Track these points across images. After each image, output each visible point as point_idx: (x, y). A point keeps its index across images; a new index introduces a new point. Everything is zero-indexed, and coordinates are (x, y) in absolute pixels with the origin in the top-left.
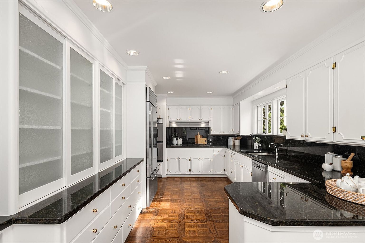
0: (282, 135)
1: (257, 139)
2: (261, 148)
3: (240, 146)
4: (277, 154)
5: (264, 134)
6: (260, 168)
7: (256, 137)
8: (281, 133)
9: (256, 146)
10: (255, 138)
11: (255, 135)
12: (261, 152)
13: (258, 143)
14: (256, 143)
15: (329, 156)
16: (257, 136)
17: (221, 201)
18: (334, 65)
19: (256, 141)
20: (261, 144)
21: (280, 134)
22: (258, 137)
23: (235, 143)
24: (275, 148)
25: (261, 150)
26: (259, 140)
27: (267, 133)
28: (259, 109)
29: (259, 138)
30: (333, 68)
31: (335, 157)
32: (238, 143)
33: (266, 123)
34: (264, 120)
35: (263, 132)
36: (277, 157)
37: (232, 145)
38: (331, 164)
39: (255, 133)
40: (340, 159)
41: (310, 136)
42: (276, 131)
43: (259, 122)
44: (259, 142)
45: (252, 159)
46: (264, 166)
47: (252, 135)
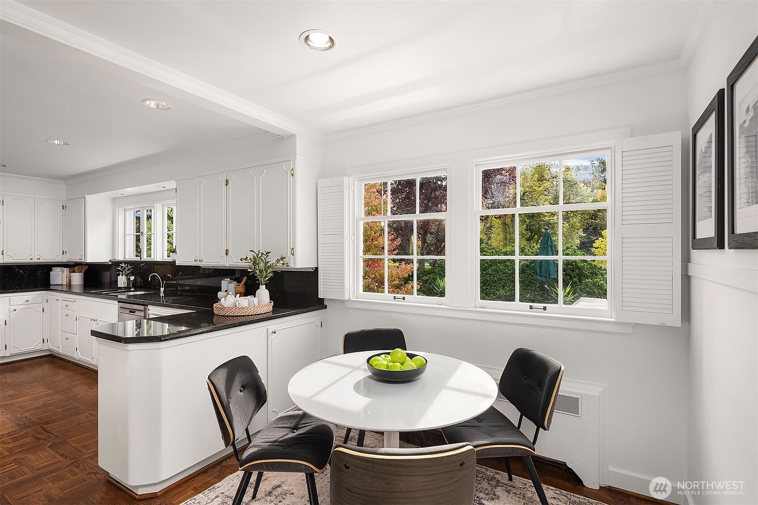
0: (170, 259)
1: (125, 269)
2: (133, 284)
3: (84, 285)
4: (162, 289)
5: (138, 259)
6: (134, 313)
7: (123, 265)
8: (168, 257)
9: (122, 281)
10: (122, 267)
11: (121, 262)
12: (133, 290)
13: (127, 275)
14: (122, 276)
15: (225, 283)
16: (125, 262)
17: (46, 395)
18: (227, 181)
19: (122, 271)
20: (134, 277)
21: (166, 259)
22: (127, 266)
23: (70, 280)
24: (158, 282)
25: (133, 287)
26: (129, 270)
27: (145, 258)
28: (127, 213)
29: (128, 268)
30: (226, 185)
31: (230, 283)
32: (77, 278)
33: (143, 239)
34: (138, 234)
35: (136, 256)
36: (162, 294)
37: (62, 285)
38: (226, 291)
39: (120, 258)
40: (235, 285)
41: (205, 260)
42: (159, 254)
43: (127, 237)
44: (129, 273)
45: (119, 302)
46: (142, 308)
47: (112, 262)
